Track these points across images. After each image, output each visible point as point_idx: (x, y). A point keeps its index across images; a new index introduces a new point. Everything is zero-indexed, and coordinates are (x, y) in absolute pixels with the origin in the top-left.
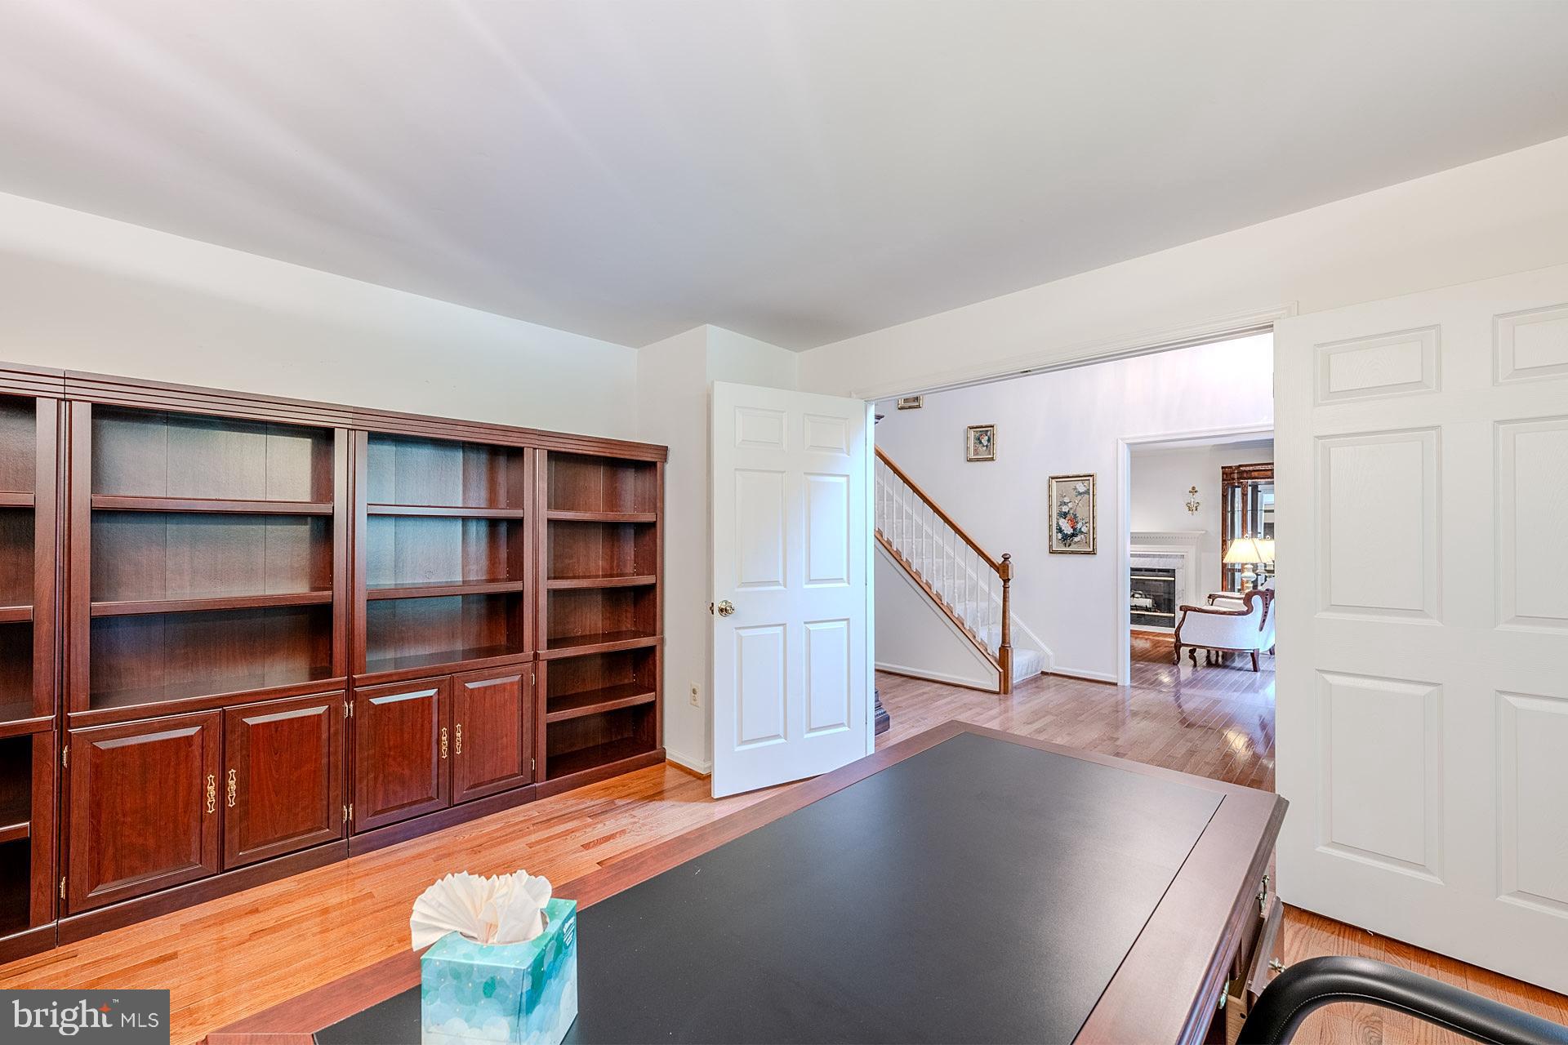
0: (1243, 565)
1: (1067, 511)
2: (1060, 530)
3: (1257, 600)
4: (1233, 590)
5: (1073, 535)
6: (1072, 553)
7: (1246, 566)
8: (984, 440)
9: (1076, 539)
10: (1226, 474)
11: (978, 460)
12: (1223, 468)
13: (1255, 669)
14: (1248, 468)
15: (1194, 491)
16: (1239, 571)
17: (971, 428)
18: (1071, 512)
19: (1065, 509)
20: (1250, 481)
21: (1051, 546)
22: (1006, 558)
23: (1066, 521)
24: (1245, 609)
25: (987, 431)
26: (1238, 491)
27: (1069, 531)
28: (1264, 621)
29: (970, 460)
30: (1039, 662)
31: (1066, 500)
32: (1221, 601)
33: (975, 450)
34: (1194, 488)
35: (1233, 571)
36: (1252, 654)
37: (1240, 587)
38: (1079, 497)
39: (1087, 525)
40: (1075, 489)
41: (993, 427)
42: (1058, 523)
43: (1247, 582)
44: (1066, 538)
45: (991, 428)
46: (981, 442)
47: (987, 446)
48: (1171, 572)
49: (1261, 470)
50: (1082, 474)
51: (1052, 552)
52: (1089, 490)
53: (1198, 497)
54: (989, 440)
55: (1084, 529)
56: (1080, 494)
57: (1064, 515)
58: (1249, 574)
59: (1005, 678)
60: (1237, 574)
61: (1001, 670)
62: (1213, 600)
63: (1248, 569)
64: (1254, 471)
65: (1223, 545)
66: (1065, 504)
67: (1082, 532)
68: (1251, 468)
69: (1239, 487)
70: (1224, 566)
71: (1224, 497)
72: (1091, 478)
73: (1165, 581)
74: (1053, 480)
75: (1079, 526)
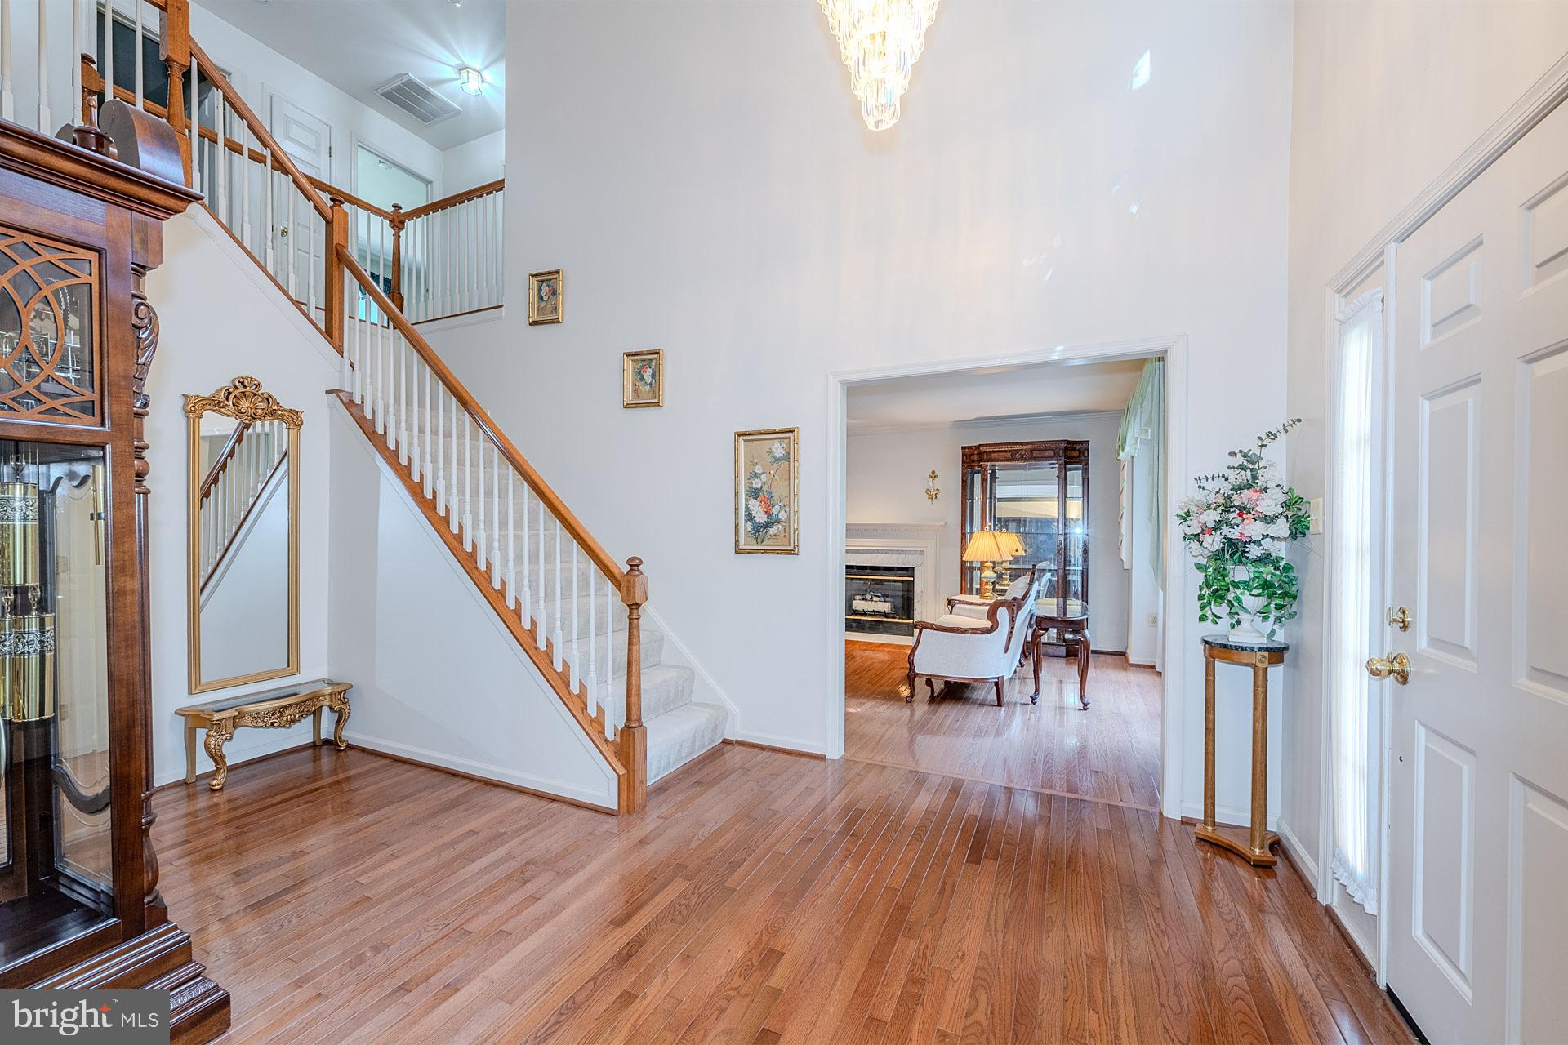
0: (983, 563)
1: (759, 486)
2: (750, 517)
3: (1003, 614)
4: (971, 592)
5: (767, 525)
6: (766, 552)
7: (986, 564)
8: (647, 376)
9: (772, 531)
10: (966, 455)
11: (638, 406)
12: (963, 448)
13: (1000, 704)
14: (988, 449)
15: (933, 476)
16: (979, 568)
17: (628, 355)
18: (765, 488)
19: (757, 484)
20: (989, 464)
21: (737, 541)
22: (634, 564)
23: (758, 503)
24: (989, 624)
25: (651, 360)
26: (978, 477)
27: (761, 518)
28: (1010, 639)
29: (627, 406)
30: (716, 727)
31: (758, 469)
32: (961, 608)
33: (636, 391)
34: (933, 472)
35: (972, 568)
36: (996, 684)
37: (978, 586)
38: (776, 466)
39: (787, 509)
40: (770, 452)
41: (658, 353)
42: (747, 507)
43: (987, 583)
44: (759, 530)
45: (656, 356)
46: (642, 379)
47: (651, 384)
48: (909, 571)
49: (1001, 451)
50: (778, 427)
51: (739, 551)
52: (789, 454)
53: (938, 484)
54: (653, 375)
55: (783, 516)
56: (777, 460)
57: (754, 493)
58: (989, 574)
59: (628, 783)
60: (977, 573)
61: (622, 771)
62: (952, 607)
63: (988, 568)
64: (994, 452)
65: (962, 540)
66: (757, 476)
67: (779, 521)
68: (991, 449)
69: (978, 472)
70: (963, 563)
71: (964, 482)
72: (791, 435)
73: (903, 581)
74: (741, 438)
75: (775, 510)
